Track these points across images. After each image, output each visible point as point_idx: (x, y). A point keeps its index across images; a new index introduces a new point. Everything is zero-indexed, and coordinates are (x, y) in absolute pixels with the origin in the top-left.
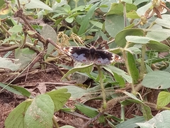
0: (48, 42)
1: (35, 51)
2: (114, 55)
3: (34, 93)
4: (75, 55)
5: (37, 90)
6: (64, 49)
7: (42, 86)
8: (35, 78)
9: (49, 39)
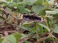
0: (8, 14)
1: (3, 18)
2: (42, 18)
3: (3, 36)
4: (25, 18)
5: (4, 35)
6: (19, 16)
7: (6, 33)
8: (2, 30)
9: (9, 13)
